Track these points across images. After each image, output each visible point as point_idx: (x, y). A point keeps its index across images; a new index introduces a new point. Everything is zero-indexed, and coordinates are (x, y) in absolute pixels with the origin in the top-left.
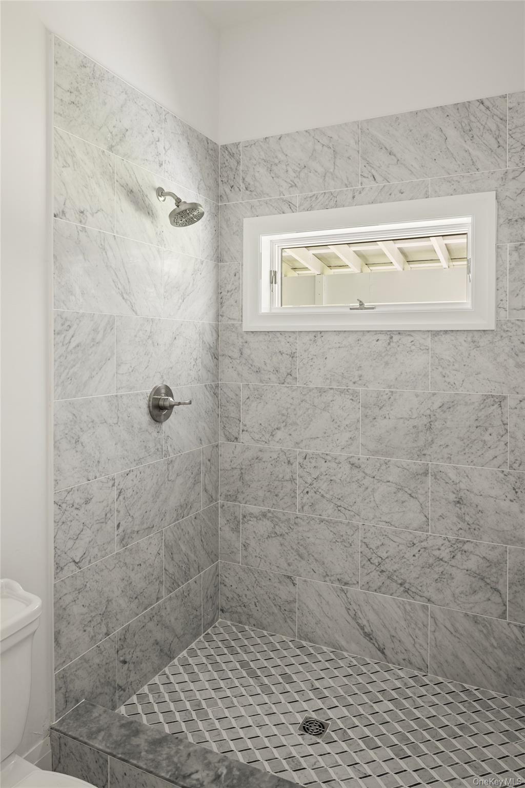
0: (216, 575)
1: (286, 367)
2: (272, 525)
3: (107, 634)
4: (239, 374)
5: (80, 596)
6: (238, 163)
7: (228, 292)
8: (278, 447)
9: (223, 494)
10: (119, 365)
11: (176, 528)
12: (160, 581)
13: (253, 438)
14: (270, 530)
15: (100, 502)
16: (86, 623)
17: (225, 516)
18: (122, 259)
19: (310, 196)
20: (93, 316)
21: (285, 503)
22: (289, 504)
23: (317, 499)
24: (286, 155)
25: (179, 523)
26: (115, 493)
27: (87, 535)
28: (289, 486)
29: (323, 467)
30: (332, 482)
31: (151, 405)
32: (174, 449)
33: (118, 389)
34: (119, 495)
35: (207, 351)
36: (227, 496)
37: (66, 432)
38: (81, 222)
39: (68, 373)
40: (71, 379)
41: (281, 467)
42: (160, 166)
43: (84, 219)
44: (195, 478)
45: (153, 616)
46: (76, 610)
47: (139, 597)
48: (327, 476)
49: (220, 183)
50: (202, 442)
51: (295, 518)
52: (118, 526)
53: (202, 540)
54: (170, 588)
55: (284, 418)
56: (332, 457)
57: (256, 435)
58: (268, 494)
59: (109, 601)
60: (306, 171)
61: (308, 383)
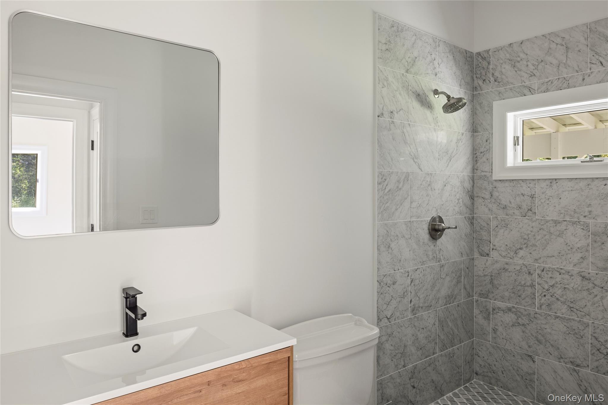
0: (472, 348)
1: (527, 205)
2: (516, 317)
3: (404, 366)
4: (489, 210)
5: (390, 339)
6: (489, 63)
7: (481, 153)
8: (521, 262)
9: (477, 292)
10: (411, 203)
11: (445, 310)
12: (435, 342)
13: (500, 255)
14: (514, 320)
15: (401, 285)
16: (393, 356)
17: (479, 308)
18: (414, 138)
19: (546, 81)
20: (397, 173)
21: (526, 302)
22: (529, 303)
23: (553, 301)
24: (527, 54)
25: (447, 307)
26: (409, 281)
27: (394, 303)
28: (529, 290)
29: (558, 278)
30: (565, 289)
31: (430, 228)
32: (444, 258)
33: (411, 217)
34: (411, 283)
35: (466, 194)
36: (480, 294)
37: (383, 241)
38: (391, 118)
39: (384, 207)
40: (386, 210)
41: (523, 276)
42: (436, 76)
43: (393, 116)
44: (458, 279)
45: (431, 364)
46: (388, 346)
47: (422, 349)
48: (561, 285)
49: (475, 78)
50: (463, 255)
51: (535, 314)
52: (411, 301)
53: (462, 322)
54: (441, 348)
55: (525, 241)
56: (566, 271)
57: (503, 253)
58: (512, 295)
59: (405, 346)
60: (543, 64)
61: (545, 217)
